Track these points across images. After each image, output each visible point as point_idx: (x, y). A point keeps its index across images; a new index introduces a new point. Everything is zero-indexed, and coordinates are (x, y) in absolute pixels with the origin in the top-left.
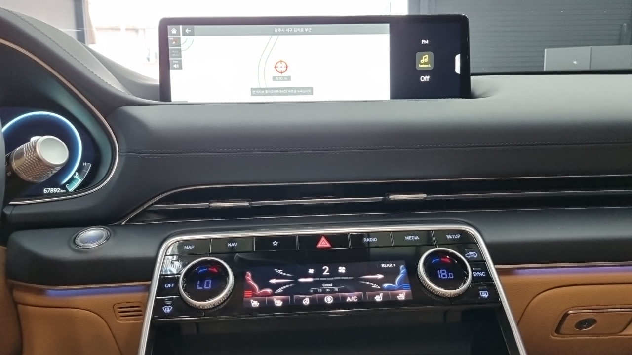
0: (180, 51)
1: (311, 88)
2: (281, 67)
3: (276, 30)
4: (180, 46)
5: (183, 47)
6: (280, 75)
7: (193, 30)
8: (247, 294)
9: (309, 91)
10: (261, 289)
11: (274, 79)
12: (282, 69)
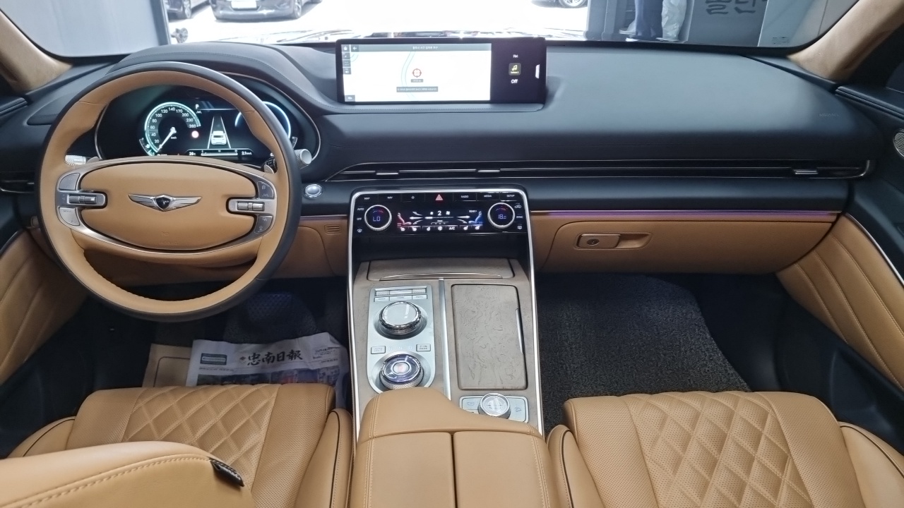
0: (349, 62)
1: (437, 87)
2: (417, 73)
3: (414, 48)
4: (349, 58)
5: (351, 59)
6: (416, 78)
7: (358, 48)
8: (399, 224)
9: (435, 89)
10: (406, 222)
11: (412, 81)
12: (417, 76)
